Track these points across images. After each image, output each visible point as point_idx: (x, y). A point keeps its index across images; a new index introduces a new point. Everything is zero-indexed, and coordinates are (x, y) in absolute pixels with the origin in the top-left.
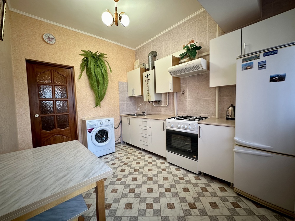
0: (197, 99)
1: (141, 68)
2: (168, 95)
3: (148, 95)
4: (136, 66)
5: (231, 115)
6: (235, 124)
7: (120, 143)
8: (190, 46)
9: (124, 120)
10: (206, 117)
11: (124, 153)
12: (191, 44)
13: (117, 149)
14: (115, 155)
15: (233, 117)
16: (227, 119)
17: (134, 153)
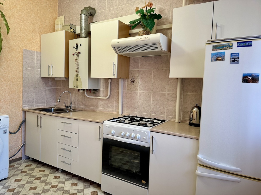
0: (152, 92)
1: (66, 32)
2: (109, 82)
3: (76, 78)
4: (58, 27)
5: (195, 118)
6: (199, 135)
7: (20, 159)
8: (146, 11)
9: (31, 118)
10: (162, 119)
11: (25, 178)
12: (148, 8)
13: (14, 172)
14: (7, 184)
15: (198, 123)
16: (191, 124)
17: (45, 178)
